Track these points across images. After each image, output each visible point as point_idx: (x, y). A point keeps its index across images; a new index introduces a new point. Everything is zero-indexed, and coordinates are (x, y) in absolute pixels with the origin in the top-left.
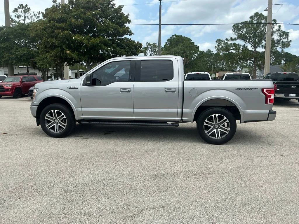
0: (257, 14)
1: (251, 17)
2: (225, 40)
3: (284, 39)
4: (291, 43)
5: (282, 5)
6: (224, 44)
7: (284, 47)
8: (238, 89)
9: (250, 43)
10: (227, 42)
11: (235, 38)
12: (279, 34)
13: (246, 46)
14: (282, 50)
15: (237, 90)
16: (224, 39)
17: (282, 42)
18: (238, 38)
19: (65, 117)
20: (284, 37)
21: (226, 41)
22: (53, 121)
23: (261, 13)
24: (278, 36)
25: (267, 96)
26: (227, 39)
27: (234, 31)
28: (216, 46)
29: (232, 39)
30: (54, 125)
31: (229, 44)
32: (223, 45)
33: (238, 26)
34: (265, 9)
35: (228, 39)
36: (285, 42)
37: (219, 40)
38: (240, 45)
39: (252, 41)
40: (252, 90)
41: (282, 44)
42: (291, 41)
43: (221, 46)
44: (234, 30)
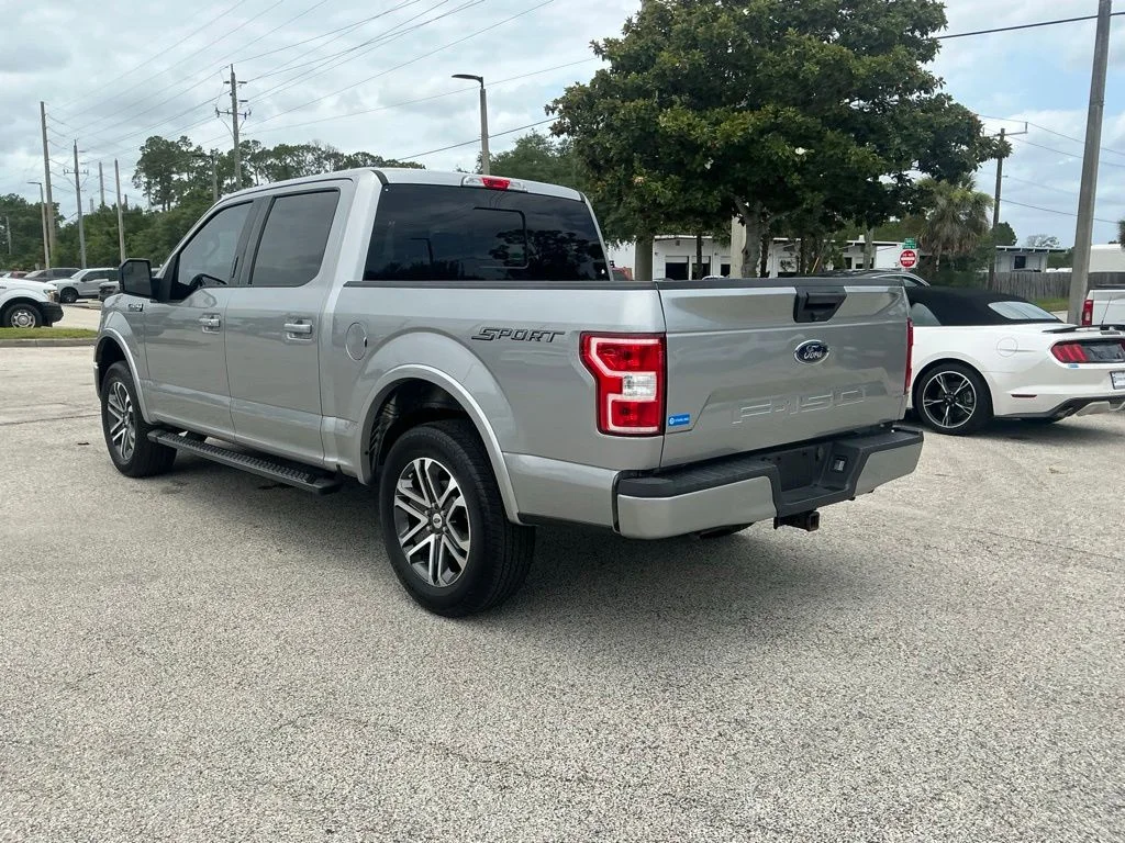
8: (487, 335)
15: (484, 339)
19: (131, 408)
22: (121, 420)
25: (606, 386)
30: (122, 434)
40: (539, 339)
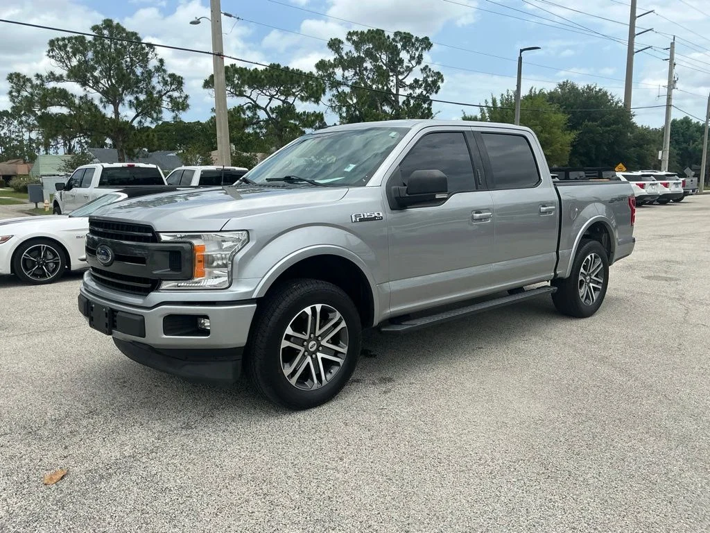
0: (108, 24)
1: (95, 28)
2: (34, 79)
3: (173, 90)
4: (189, 102)
5: (238, 18)
6: (32, 87)
7: (178, 109)
9: (98, 91)
10: (39, 82)
11: (61, 75)
12: (160, 79)
13: (89, 98)
14: (177, 115)
16: (31, 75)
17: (170, 97)
18: (68, 76)
19: (343, 324)
20: (173, 87)
21: (37, 79)
22: (303, 349)
23: (118, 24)
24: (159, 82)
26: (38, 76)
27: (53, 57)
28: (11, 93)
29: (52, 77)
30: (308, 364)
31: (48, 90)
32: (29, 90)
33: (65, 46)
34: (194, 19)
35: (41, 76)
36: (176, 98)
37: (18, 75)
38: (72, 95)
39: (105, 88)
41: (171, 101)
42: (187, 97)
43: (25, 94)
44: (51, 54)
